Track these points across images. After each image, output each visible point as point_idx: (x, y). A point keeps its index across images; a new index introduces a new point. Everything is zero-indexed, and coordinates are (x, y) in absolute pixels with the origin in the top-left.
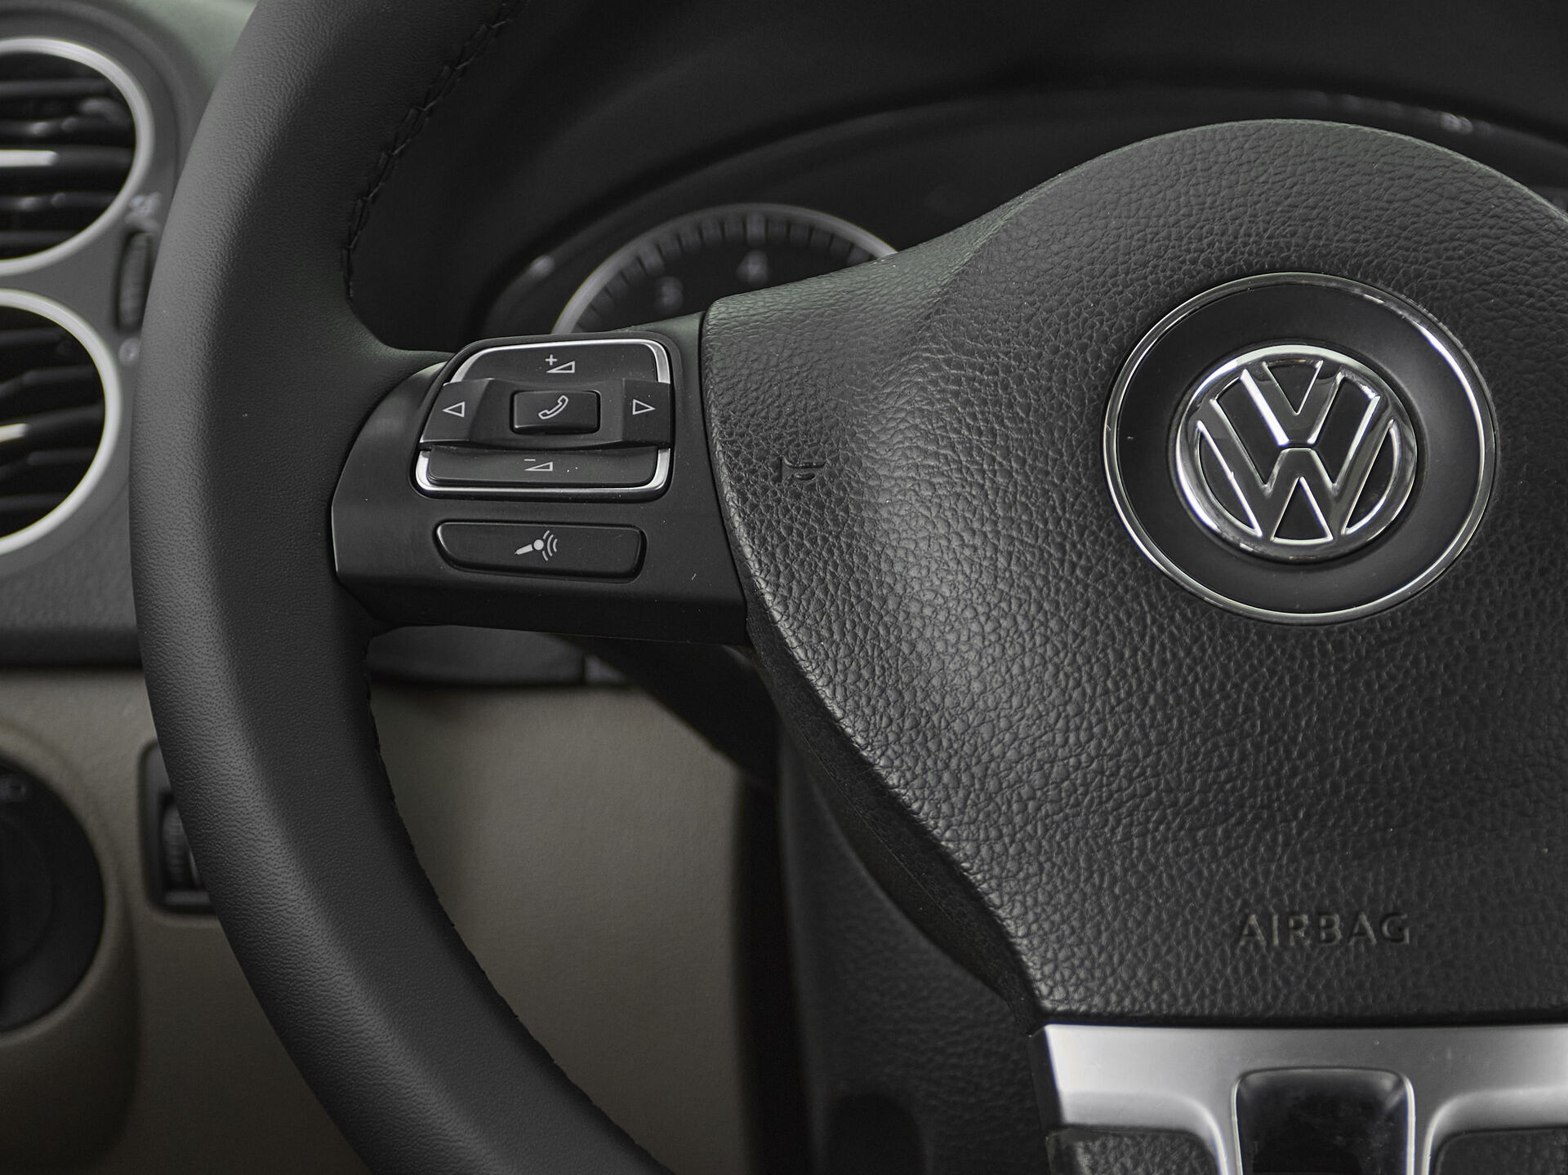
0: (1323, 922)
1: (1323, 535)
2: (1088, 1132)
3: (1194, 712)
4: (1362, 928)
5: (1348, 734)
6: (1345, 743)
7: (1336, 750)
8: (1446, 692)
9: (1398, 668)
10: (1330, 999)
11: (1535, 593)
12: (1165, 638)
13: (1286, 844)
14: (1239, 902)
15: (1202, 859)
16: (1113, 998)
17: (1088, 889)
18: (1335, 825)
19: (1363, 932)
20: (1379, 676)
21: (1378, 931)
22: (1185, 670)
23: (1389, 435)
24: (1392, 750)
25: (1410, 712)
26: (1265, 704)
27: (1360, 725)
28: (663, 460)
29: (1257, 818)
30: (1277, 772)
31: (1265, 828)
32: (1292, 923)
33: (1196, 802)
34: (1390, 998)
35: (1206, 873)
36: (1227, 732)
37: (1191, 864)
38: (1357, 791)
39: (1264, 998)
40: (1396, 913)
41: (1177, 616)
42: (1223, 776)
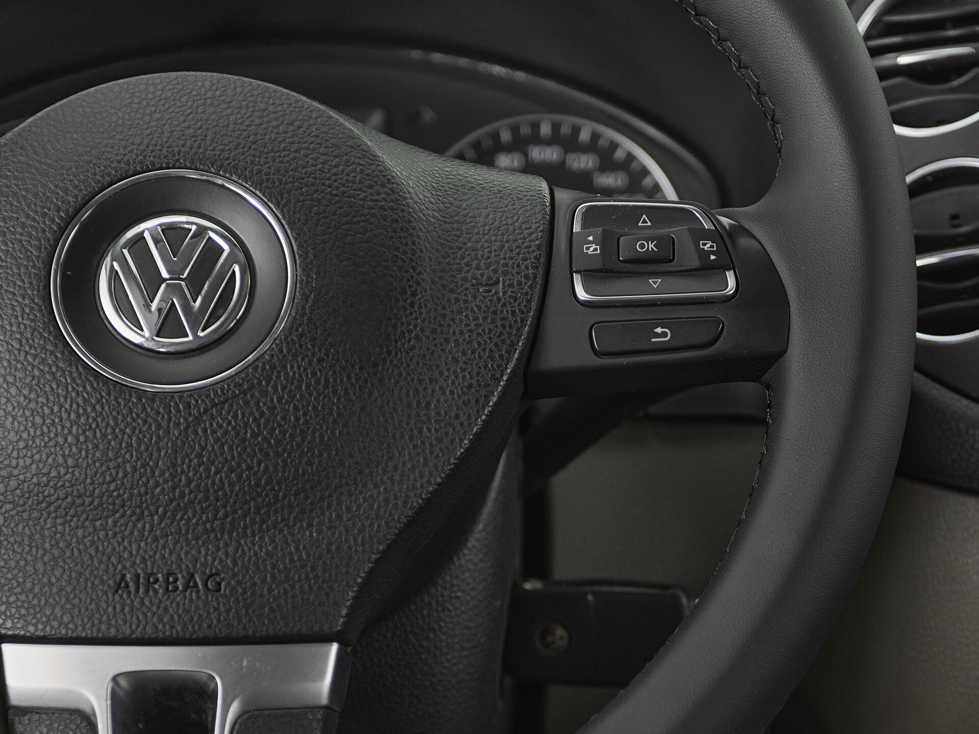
0: (171, 579)
1: (187, 336)
2: (24, 711)
3: (96, 447)
4: (196, 583)
5: (191, 461)
6: (189, 467)
7: (183, 472)
8: (254, 435)
9: (223, 420)
10: (172, 627)
11: (314, 374)
12: (80, 400)
13: (151, 530)
14: (120, 567)
15: (99, 539)
16: (40, 626)
17: (29, 558)
18: (182, 518)
19: (196, 585)
20: (211, 425)
21: (205, 585)
22: (90, 421)
23: (234, 272)
24: (218, 471)
25: (231, 449)
26: (139, 441)
27: (199, 456)
29: (134, 513)
30: (145, 485)
31: (139, 520)
32: (152, 580)
33: (96, 503)
34: (210, 627)
35: (101, 548)
36: (116, 458)
37: (93, 542)
38: (196, 496)
39: (131, 627)
40: (217, 574)
41: (88, 387)
42: (112, 487)
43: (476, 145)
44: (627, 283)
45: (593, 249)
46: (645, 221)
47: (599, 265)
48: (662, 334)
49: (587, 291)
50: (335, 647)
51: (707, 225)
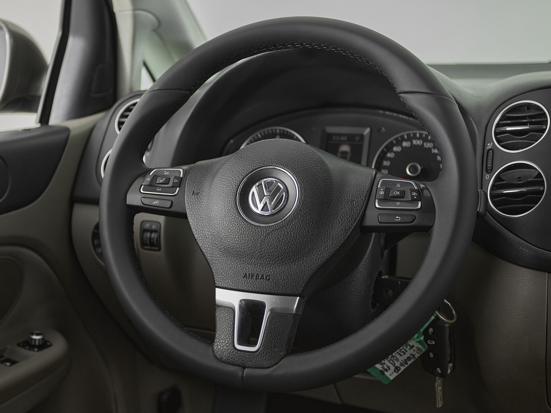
0: (258, 276)
1: (269, 211)
2: (219, 306)
3: (243, 239)
4: (264, 277)
5: (266, 245)
6: (265, 247)
7: (263, 248)
8: (283, 240)
9: (275, 235)
10: (256, 289)
11: (300, 224)
12: (240, 227)
13: (254, 262)
14: (245, 271)
15: (241, 263)
16: (225, 285)
17: (224, 266)
18: (262, 260)
19: (264, 278)
20: (272, 236)
21: (266, 278)
22: (242, 232)
23: (283, 194)
24: (272, 248)
25: (276, 243)
26: (253, 239)
27: (268, 244)
28: (178, 189)
29: (250, 257)
30: (254, 250)
31: (251, 259)
32: (253, 275)
33: (241, 254)
34: (266, 289)
35: (241, 266)
36: (247, 243)
37: (240, 264)
38: (266, 254)
39: (246, 287)
40: (269, 276)
41: (243, 223)
42: (246, 250)
43: (396, 139)
44: (390, 203)
45: (382, 193)
46: (398, 185)
47: (382, 198)
48: (398, 218)
49: (379, 205)
50: (298, 298)
51: (416, 188)
